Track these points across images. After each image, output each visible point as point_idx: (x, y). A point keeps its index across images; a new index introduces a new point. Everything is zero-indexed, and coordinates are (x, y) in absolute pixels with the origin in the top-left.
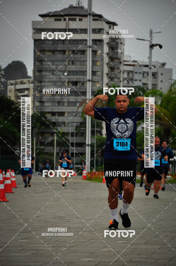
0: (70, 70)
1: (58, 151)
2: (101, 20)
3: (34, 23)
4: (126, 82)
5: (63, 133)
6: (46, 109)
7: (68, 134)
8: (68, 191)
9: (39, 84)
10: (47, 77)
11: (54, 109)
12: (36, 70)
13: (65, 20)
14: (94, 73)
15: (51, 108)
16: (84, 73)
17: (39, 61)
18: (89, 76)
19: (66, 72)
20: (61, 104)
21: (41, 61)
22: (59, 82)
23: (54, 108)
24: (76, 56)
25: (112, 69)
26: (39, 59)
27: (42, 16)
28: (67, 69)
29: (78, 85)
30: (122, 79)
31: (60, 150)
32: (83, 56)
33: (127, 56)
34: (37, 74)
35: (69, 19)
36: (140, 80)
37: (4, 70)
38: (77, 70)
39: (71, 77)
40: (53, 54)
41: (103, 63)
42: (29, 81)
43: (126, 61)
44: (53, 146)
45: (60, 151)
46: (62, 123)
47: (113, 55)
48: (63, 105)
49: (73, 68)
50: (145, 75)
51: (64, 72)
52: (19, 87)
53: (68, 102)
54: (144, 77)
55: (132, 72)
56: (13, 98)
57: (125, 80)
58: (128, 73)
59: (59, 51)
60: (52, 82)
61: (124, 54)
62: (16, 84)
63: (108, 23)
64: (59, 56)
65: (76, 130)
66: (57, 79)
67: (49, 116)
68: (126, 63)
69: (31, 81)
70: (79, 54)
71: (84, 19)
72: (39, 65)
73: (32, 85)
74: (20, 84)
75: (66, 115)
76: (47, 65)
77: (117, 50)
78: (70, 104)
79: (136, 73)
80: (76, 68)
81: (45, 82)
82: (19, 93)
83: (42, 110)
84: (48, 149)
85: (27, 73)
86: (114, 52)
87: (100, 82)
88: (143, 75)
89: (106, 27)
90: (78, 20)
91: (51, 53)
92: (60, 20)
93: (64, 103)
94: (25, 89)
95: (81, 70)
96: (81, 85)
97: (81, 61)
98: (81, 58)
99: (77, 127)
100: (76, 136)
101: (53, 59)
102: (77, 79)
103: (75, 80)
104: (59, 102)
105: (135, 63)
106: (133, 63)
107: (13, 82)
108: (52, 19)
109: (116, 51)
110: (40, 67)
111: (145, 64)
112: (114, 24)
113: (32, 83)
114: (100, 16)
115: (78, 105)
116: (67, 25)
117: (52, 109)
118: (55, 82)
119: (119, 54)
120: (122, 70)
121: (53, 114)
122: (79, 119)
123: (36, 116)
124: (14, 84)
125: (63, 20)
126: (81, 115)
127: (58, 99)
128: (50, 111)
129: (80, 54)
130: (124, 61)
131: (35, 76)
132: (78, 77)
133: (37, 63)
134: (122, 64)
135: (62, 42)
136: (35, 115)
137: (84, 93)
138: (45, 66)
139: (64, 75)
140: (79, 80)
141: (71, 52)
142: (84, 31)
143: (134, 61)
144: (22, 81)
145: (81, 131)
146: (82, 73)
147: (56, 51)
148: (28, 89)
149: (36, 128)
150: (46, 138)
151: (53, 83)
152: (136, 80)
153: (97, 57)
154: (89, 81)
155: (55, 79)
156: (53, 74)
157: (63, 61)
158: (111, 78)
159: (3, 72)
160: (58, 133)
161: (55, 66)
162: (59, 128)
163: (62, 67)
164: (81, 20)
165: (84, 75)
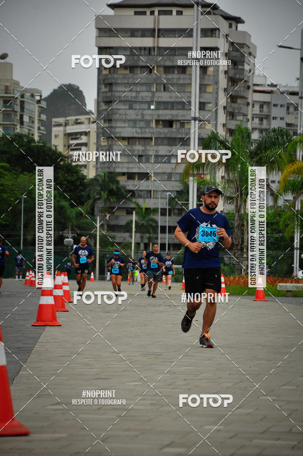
0: (160, 100)
1: (139, 240)
2: (214, 14)
3: (98, 19)
4: (257, 121)
5: (147, 209)
6: (119, 167)
7: (155, 211)
8: (161, 309)
9: (107, 125)
10: (120, 112)
11: (132, 168)
12: (101, 100)
13: (152, 13)
14: (202, 106)
15: (126, 165)
16: (184, 106)
17: (106, 85)
18: (195, 111)
19: (153, 105)
20: (144, 159)
21: (111, 84)
22: (140, 121)
23: (131, 165)
24: (170, 76)
25: (233, 99)
26: (106, 82)
27: (113, 6)
28: (156, 99)
29: (174, 126)
30: (250, 117)
31: (142, 238)
32: (182, 76)
33: (259, 76)
34: (104, 107)
35: (160, 13)
36: (282, 119)
37: (45, 99)
38: (173, 100)
39: (161, 112)
40: (130, 72)
41: (217, 89)
42: (90, 119)
43: (258, 85)
44: (130, 231)
45: (142, 241)
46: (145, 192)
47: (235, 74)
48: (148, 161)
49: (164, 97)
50: (291, 109)
51: (150, 103)
52: (71, 129)
53: (157, 156)
54: (289, 113)
55: (268, 103)
56: (61, 149)
57: (256, 117)
58: (262, 107)
59: (142, 67)
60: (129, 121)
61: (253, 73)
62: (66, 124)
63: (227, 18)
64: (142, 76)
65: (169, 205)
66: (137, 115)
67: (122, 180)
68: (257, 88)
69: (92, 120)
70: (176, 72)
71: (186, 12)
72: (106, 92)
73: (95, 125)
74: (73, 125)
75: (153, 178)
76: (119, 91)
77: (243, 65)
78: (160, 159)
79: (275, 105)
80: (171, 97)
81: (116, 120)
82: (72, 139)
83: (112, 170)
84: (120, 236)
85: (85, 105)
86: (238, 68)
87: (213, 122)
88: (288, 108)
89: (223, 25)
90: (174, 13)
91: (128, 72)
92: (144, 13)
93: (148, 157)
94: (81, 133)
95: (179, 100)
96: (178, 126)
97: (179, 85)
98: (179, 79)
99: (171, 200)
100: (170, 215)
101: (131, 81)
102: (172, 115)
103: (168, 118)
104: (140, 156)
105: (274, 89)
106: (270, 89)
107: (61, 120)
108: (131, 12)
109: (240, 67)
110: (109, 94)
111: (291, 90)
112: (238, 20)
113: (94, 122)
114: (215, 7)
116: (157, 22)
117: (128, 168)
118: (135, 121)
119: (246, 73)
120: (250, 100)
121: (131, 176)
122: (177, 186)
123: (100, 180)
124: (64, 124)
125: (148, 13)
126: (178, 177)
127: (138, 151)
128: (125, 170)
129: (178, 73)
130: (254, 85)
131: (99, 112)
132: (174, 112)
133: (103, 89)
134: (251, 91)
135: (147, 52)
136: (98, 178)
138: (117, 94)
139: (149, 108)
140: (175, 118)
141: (162, 69)
142: (186, 33)
143: (272, 85)
144: (77, 120)
145: (179, 207)
146: (180, 106)
147: (137, 67)
148: (87, 134)
149: (101, 201)
150: (117, 217)
151: (131, 123)
152: (274, 118)
153: (207, 77)
154: (195, 119)
155: (133, 117)
156: (131, 108)
157: (149, 85)
158: (232, 115)
159: (44, 104)
160: (139, 209)
161: (134, 94)
162: (140, 201)
163: (146, 95)
164: (180, 13)
165: (184, 109)
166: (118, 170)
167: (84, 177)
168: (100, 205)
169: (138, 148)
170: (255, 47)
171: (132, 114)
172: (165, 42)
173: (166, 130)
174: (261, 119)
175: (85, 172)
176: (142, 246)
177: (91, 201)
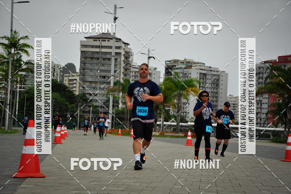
0: (101, 69)
2: (120, 42)
3: (81, 41)
4: (134, 77)
5: (96, 106)
7: (99, 106)
9: (83, 77)
10: (88, 73)
12: (81, 68)
13: (99, 40)
14: (115, 71)
15: (89, 91)
16: (109, 71)
17: (83, 64)
18: (112, 73)
21: (85, 63)
23: (91, 91)
24: (105, 61)
25: (126, 70)
27: (86, 38)
29: (106, 78)
30: (131, 76)
31: (94, 116)
32: (109, 61)
33: (135, 63)
34: (82, 71)
35: (102, 40)
38: (106, 69)
39: (101, 73)
41: (121, 66)
42: (77, 75)
44: (90, 113)
46: (95, 100)
47: (127, 62)
49: (103, 68)
51: (98, 70)
52: (70, 78)
56: (67, 85)
58: (135, 73)
59: (95, 58)
61: (133, 62)
62: (69, 76)
63: (124, 43)
64: (95, 61)
67: (88, 96)
70: (107, 60)
71: (111, 40)
72: (83, 66)
73: (79, 77)
75: (98, 95)
78: (101, 89)
81: (86, 75)
82: (71, 81)
83: (84, 92)
85: (76, 70)
87: (119, 77)
89: (123, 45)
91: (90, 59)
92: (97, 40)
93: (97, 88)
94: (74, 80)
95: (108, 69)
97: (108, 64)
99: (104, 103)
101: (91, 62)
103: (104, 75)
104: (94, 88)
107: (67, 75)
108: (92, 40)
109: (128, 59)
112: (128, 44)
114: (120, 39)
115: (105, 89)
116: (101, 43)
118: (93, 76)
119: (130, 62)
120: (131, 71)
121: (90, 94)
122: (105, 98)
128: (88, 93)
130: (133, 66)
131: (80, 72)
132: (106, 73)
135: (97, 53)
136: (79, 95)
137: (109, 83)
138: (87, 67)
139: (97, 72)
140: (106, 75)
141: (102, 59)
142: (111, 47)
144: (73, 75)
147: (93, 58)
148: (76, 80)
151: (91, 77)
153: (117, 62)
154: (112, 76)
155: (92, 75)
156: (91, 72)
157: (98, 64)
158: (125, 75)
159: (62, 69)
160: (93, 106)
161: (92, 67)
162: (94, 103)
163: (96, 67)
164: (108, 41)
165: (109, 72)
166: (86, 92)
167: (75, 94)
168: (80, 104)
169: (93, 85)
170: (133, 53)
171: (92, 74)
172: (103, 50)
173: (103, 79)
174: (135, 77)
175: (75, 93)
176: (94, 119)
177: (76, 103)
